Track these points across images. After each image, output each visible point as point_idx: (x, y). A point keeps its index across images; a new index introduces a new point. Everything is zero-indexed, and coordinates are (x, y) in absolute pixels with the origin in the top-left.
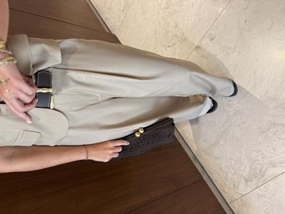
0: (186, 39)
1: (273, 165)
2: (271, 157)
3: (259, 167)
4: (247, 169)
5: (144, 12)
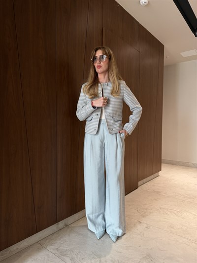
0: (144, 217)
1: (72, 259)
2: (77, 258)
3: (69, 253)
4: (66, 249)
5: (156, 200)
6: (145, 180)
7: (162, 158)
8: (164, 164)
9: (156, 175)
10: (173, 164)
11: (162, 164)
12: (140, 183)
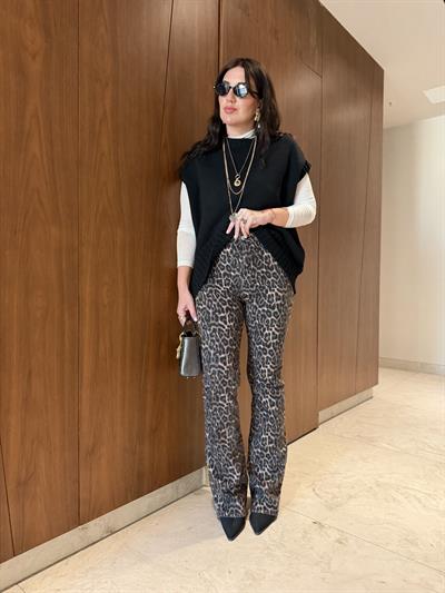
6: (335, 408)
7: (381, 355)
8: (385, 370)
9: (365, 394)
10: (406, 370)
11: (380, 369)
12: (322, 415)
